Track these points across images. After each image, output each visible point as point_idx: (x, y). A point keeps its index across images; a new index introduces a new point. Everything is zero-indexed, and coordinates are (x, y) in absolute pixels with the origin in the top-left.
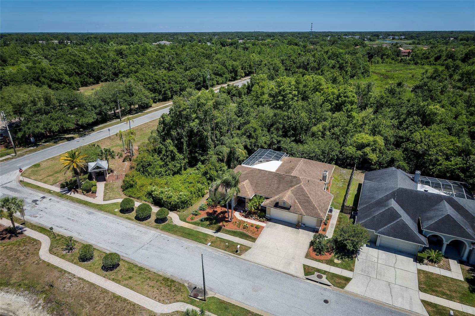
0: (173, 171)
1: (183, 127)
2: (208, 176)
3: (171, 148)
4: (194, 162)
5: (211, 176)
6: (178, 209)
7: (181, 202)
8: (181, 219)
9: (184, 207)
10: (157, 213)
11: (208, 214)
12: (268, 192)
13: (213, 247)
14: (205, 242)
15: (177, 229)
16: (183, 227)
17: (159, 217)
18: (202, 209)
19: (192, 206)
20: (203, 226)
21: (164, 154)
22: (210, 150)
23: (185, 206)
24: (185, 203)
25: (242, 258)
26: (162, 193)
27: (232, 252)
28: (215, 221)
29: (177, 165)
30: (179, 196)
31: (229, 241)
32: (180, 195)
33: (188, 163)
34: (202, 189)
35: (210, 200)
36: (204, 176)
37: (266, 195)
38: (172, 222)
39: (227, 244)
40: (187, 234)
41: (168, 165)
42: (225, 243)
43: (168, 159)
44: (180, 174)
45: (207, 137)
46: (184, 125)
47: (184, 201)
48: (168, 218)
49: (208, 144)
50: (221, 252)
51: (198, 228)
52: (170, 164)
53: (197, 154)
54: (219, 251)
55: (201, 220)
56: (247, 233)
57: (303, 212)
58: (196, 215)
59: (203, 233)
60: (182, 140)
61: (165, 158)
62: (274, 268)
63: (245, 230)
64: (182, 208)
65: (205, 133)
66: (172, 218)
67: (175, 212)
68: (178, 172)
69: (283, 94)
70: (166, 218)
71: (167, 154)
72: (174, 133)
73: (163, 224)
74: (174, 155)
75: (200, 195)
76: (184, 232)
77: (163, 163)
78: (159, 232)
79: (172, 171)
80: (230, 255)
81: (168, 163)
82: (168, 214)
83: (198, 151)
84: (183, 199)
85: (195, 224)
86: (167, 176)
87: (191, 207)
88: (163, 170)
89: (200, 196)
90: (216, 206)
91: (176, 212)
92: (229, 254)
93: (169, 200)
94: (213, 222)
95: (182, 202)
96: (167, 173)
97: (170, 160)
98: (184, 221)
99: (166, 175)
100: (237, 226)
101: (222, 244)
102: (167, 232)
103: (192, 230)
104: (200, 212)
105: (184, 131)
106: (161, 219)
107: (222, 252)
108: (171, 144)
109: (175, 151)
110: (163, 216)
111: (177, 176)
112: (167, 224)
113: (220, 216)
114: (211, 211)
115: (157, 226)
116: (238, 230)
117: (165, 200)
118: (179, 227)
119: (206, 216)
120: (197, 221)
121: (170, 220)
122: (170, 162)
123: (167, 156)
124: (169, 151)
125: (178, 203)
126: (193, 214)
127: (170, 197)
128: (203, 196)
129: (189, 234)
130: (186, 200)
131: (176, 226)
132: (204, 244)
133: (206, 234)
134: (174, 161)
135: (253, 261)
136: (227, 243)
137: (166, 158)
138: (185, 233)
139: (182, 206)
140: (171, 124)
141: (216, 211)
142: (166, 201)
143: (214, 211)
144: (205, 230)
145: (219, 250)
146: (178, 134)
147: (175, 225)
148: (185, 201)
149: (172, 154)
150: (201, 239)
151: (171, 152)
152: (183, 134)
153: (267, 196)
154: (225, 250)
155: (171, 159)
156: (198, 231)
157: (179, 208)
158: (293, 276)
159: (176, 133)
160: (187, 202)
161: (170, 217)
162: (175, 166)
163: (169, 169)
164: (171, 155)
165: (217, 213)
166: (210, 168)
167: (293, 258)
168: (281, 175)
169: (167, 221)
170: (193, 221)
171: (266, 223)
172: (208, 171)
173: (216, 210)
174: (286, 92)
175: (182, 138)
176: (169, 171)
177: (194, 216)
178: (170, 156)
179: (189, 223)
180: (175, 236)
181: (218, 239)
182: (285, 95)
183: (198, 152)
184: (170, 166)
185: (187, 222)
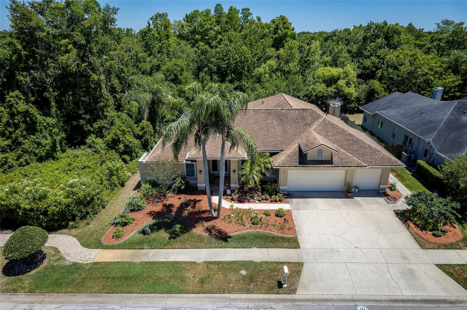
0: (36, 155)
1: (44, 68)
2: (121, 146)
3: (22, 107)
4: (77, 138)
5: (126, 146)
6: (71, 223)
7: (76, 203)
8: (87, 245)
9: (88, 213)
10: (7, 245)
11: (154, 215)
12: (269, 142)
13: (211, 295)
14: (182, 288)
15: (83, 275)
16: (100, 263)
17: (16, 255)
18: (135, 208)
19: (104, 207)
20: (153, 245)
21: (8, 122)
22: (109, 109)
23: (89, 210)
24: (89, 203)
25: (302, 297)
26: (16, 192)
27: (270, 290)
28: (179, 226)
29: (44, 142)
30: (68, 189)
31: (244, 264)
32: (71, 186)
33: (66, 139)
34: (117, 170)
35: (146, 186)
36: (112, 148)
37: (269, 149)
38: (62, 258)
39: (243, 272)
40: (120, 278)
41: (20, 144)
42: (237, 271)
43: (18, 132)
44: (54, 158)
45: (98, 84)
46: (45, 63)
47: (85, 197)
48: (45, 251)
49: (103, 98)
50: (241, 300)
51: (145, 255)
52: (26, 141)
53: (82, 122)
54: (236, 300)
55: (144, 232)
56: (267, 232)
57: (360, 161)
58: (125, 224)
59: (163, 263)
60: (46, 94)
61: (11, 130)
62: (394, 298)
63: (258, 226)
64: (81, 219)
65: (95, 77)
66: (60, 249)
67: (64, 231)
68: (50, 155)
69: (201, 31)
70: (40, 252)
71: (16, 121)
72: (23, 78)
73: (33, 272)
74: (31, 119)
75: (117, 182)
76: (108, 278)
77: (8, 142)
78: (24, 303)
79: (32, 155)
80: (269, 300)
81: (21, 139)
82: (45, 239)
83: (83, 114)
84: (81, 195)
85: (131, 245)
86: (24, 166)
87: (103, 211)
88: (11, 156)
89: (116, 186)
90: (165, 196)
91: (67, 230)
92: (264, 300)
93: (42, 205)
94: (178, 229)
95: (79, 202)
96: (21, 160)
97: (25, 133)
98: (99, 245)
99: (20, 166)
100: (237, 222)
101: (233, 277)
102: (52, 292)
103: (129, 263)
104: (131, 215)
105: (47, 76)
106: (25, 259)
107: (245, 300)
108: (20, 99)
109: (34, 110)
110: (27, 250)
111: (50, 164)
112: (46, 268)
113: (186, 213)
114: (158, 208)
115: (12, 283)
116: (244, 232)
117: (28, 207)
118: (87, 268)
119: (151, 221)
120: (133, 237)
121: (54, 256)
122: (24, 137)
123: (16, 126)
124: (19, 113)
125: (68, 206)
126: (116, 224)
127: (43, 197)
128: (123, 185)
129: (127, 278)
130: (89, 195)
131: (76, 267)
132: (181, 292)
133: (174, 264)
134: (34, 134)
135: (334, 297)
136: (241, 270)
137: (14, 132)
138: (114, 278)
139: (81, 212)
140: (13, 58)
141: (171, 205)
142: (32, 210)
143: (164, 205)
144: (166, 254)
145: (233, 296)
146: (33, 79)
147: (75, 264)
148: (89, 199)
149: (28, 119)
150: (168, 282)
151: (24, 116)
152: (44, 82)
153: (272, 149)
154: (248, 291)
155: (27, 130)
156: (147, 263)
157: (74, 220)
158: (451, 302)
159: (28, 79)
160: (92, 199)
161: (50, 247)
162: (39, 144)
163: (25, 151)
164: (25, 122)
165: (175, 209)
166: (123, 131)
167: (404, 258)
168: (278, 112)
169: (45, 262)
170: (121, 241)
171: (288, 202)
172: (120, 136)
173: (168, 203)
174: (206, 27)
175: (45, 89)
176: (26, 157)
177: (120, 228)
178: (23, 126)
179: (113, 247)
180: (82, 298)
181: (211, 266)
182: (203, 32)
183: (84, 116)
184: (27, 144)
185: (107, 247)
